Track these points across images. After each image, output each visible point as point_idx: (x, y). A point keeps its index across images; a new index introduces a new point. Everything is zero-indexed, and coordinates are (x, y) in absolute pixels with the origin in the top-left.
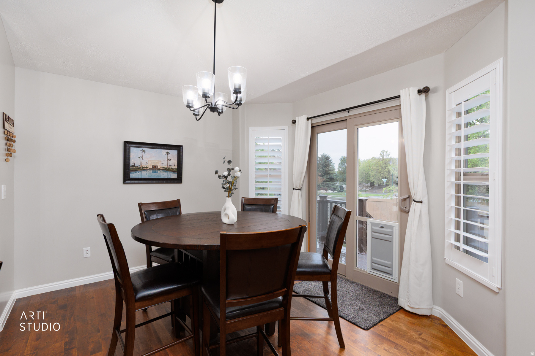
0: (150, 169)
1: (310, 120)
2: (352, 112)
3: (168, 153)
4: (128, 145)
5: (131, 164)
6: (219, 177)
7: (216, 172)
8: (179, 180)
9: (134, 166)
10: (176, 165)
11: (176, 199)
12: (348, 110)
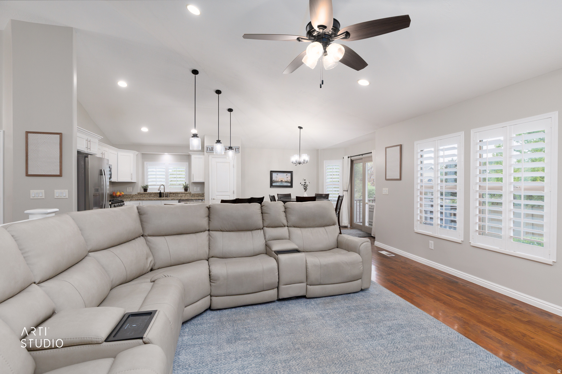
0: (280, 182)
1: (350, 158)
2: (364, 156)
3: (287, 175)
4: (272, 172)
5: (273, 180)
6: (302, 185)
7: (301, 183)
8: (291, 186)
9: (274, 181)
10: (290, 180)
11: (289, 193)
12: (362, 155)
